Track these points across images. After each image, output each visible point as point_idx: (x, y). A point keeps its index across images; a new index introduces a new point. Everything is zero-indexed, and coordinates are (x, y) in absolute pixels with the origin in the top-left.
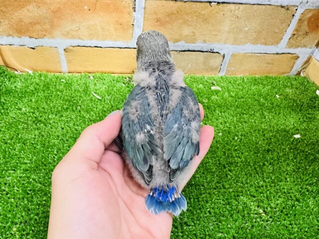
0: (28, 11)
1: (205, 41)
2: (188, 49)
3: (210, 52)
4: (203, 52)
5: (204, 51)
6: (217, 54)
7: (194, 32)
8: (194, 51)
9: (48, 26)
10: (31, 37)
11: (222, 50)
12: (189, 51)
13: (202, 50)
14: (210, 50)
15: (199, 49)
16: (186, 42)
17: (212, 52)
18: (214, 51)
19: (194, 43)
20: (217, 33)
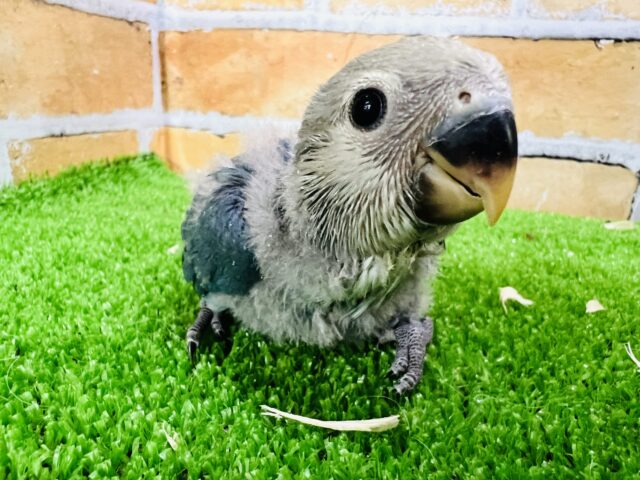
0: (231, 63)
1: (585, 135)
2: (541, 153)
3: (599, 162)
4: (580, 161)
5: (584, 158)
6: (620, 168)
7: (555, 111)
8: (557, 158)
9: (256, 92)
10: (223, 113)
11: (632, 158)
12: (544, 156)
13: (578, 156)
14: (599, 158)
15: (571, 154)
16: (538, 134)
17: (606, 164)
18: (611, 161)
19: (557, 137)
20: (617, 114)
